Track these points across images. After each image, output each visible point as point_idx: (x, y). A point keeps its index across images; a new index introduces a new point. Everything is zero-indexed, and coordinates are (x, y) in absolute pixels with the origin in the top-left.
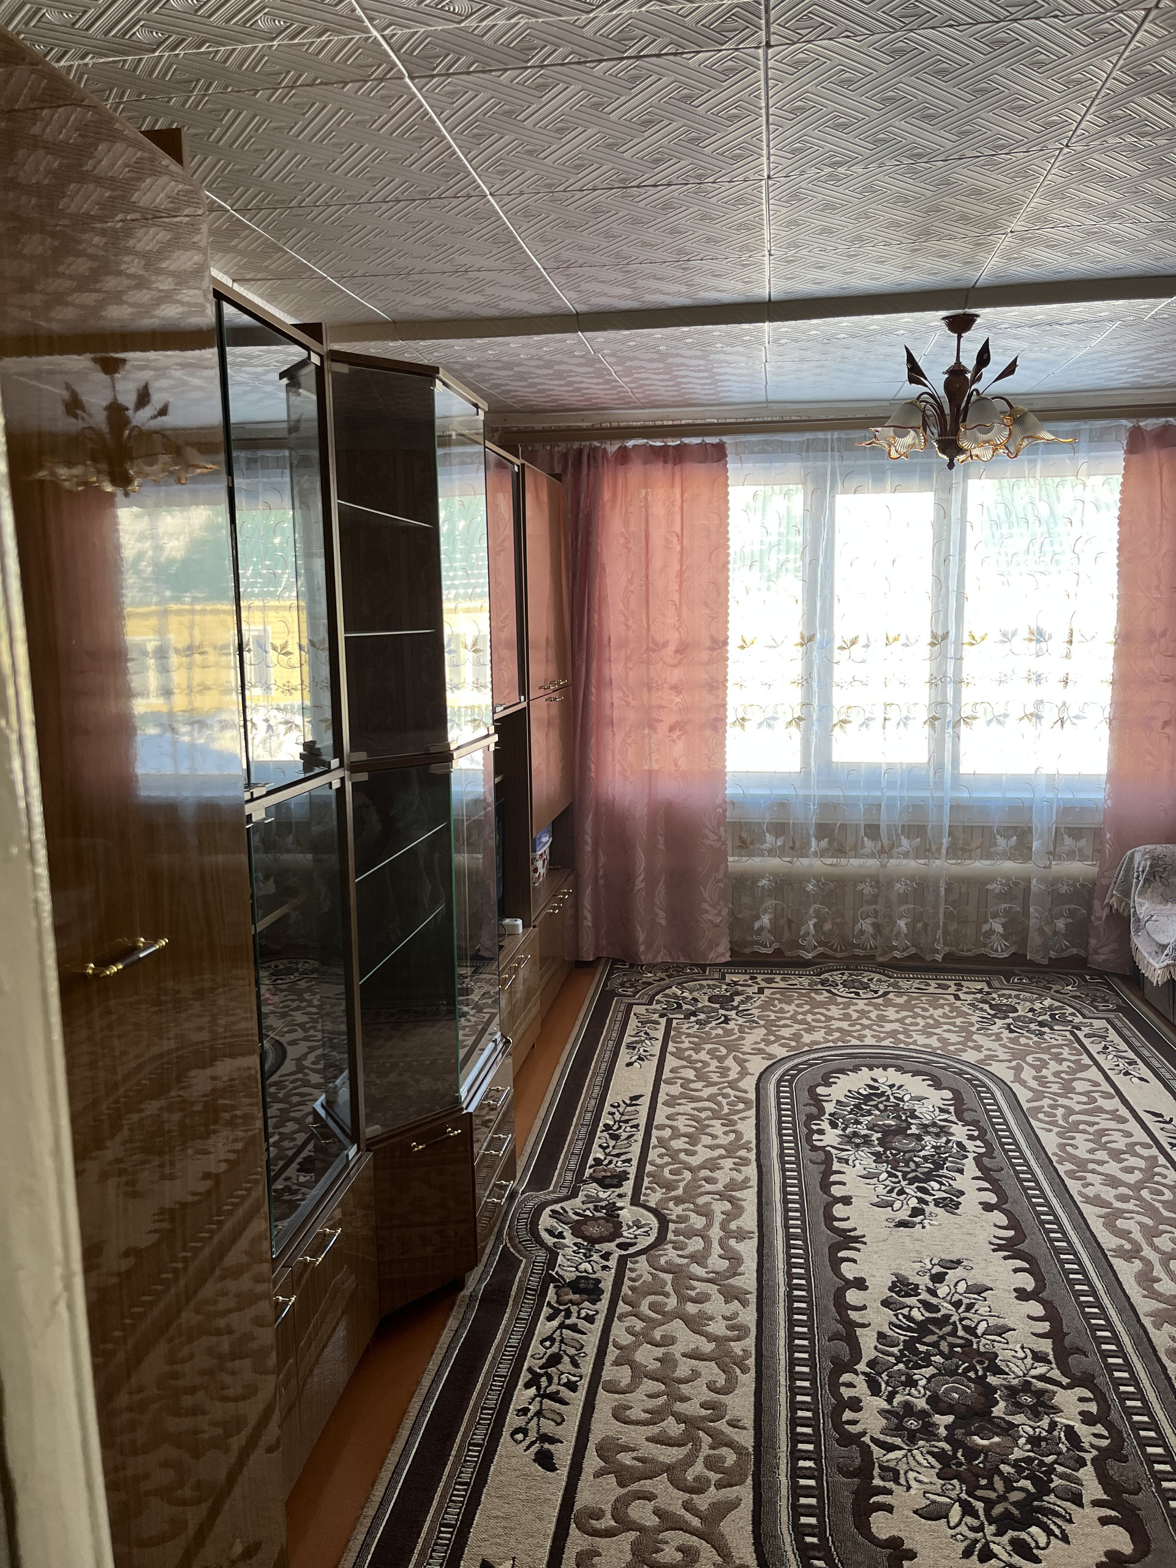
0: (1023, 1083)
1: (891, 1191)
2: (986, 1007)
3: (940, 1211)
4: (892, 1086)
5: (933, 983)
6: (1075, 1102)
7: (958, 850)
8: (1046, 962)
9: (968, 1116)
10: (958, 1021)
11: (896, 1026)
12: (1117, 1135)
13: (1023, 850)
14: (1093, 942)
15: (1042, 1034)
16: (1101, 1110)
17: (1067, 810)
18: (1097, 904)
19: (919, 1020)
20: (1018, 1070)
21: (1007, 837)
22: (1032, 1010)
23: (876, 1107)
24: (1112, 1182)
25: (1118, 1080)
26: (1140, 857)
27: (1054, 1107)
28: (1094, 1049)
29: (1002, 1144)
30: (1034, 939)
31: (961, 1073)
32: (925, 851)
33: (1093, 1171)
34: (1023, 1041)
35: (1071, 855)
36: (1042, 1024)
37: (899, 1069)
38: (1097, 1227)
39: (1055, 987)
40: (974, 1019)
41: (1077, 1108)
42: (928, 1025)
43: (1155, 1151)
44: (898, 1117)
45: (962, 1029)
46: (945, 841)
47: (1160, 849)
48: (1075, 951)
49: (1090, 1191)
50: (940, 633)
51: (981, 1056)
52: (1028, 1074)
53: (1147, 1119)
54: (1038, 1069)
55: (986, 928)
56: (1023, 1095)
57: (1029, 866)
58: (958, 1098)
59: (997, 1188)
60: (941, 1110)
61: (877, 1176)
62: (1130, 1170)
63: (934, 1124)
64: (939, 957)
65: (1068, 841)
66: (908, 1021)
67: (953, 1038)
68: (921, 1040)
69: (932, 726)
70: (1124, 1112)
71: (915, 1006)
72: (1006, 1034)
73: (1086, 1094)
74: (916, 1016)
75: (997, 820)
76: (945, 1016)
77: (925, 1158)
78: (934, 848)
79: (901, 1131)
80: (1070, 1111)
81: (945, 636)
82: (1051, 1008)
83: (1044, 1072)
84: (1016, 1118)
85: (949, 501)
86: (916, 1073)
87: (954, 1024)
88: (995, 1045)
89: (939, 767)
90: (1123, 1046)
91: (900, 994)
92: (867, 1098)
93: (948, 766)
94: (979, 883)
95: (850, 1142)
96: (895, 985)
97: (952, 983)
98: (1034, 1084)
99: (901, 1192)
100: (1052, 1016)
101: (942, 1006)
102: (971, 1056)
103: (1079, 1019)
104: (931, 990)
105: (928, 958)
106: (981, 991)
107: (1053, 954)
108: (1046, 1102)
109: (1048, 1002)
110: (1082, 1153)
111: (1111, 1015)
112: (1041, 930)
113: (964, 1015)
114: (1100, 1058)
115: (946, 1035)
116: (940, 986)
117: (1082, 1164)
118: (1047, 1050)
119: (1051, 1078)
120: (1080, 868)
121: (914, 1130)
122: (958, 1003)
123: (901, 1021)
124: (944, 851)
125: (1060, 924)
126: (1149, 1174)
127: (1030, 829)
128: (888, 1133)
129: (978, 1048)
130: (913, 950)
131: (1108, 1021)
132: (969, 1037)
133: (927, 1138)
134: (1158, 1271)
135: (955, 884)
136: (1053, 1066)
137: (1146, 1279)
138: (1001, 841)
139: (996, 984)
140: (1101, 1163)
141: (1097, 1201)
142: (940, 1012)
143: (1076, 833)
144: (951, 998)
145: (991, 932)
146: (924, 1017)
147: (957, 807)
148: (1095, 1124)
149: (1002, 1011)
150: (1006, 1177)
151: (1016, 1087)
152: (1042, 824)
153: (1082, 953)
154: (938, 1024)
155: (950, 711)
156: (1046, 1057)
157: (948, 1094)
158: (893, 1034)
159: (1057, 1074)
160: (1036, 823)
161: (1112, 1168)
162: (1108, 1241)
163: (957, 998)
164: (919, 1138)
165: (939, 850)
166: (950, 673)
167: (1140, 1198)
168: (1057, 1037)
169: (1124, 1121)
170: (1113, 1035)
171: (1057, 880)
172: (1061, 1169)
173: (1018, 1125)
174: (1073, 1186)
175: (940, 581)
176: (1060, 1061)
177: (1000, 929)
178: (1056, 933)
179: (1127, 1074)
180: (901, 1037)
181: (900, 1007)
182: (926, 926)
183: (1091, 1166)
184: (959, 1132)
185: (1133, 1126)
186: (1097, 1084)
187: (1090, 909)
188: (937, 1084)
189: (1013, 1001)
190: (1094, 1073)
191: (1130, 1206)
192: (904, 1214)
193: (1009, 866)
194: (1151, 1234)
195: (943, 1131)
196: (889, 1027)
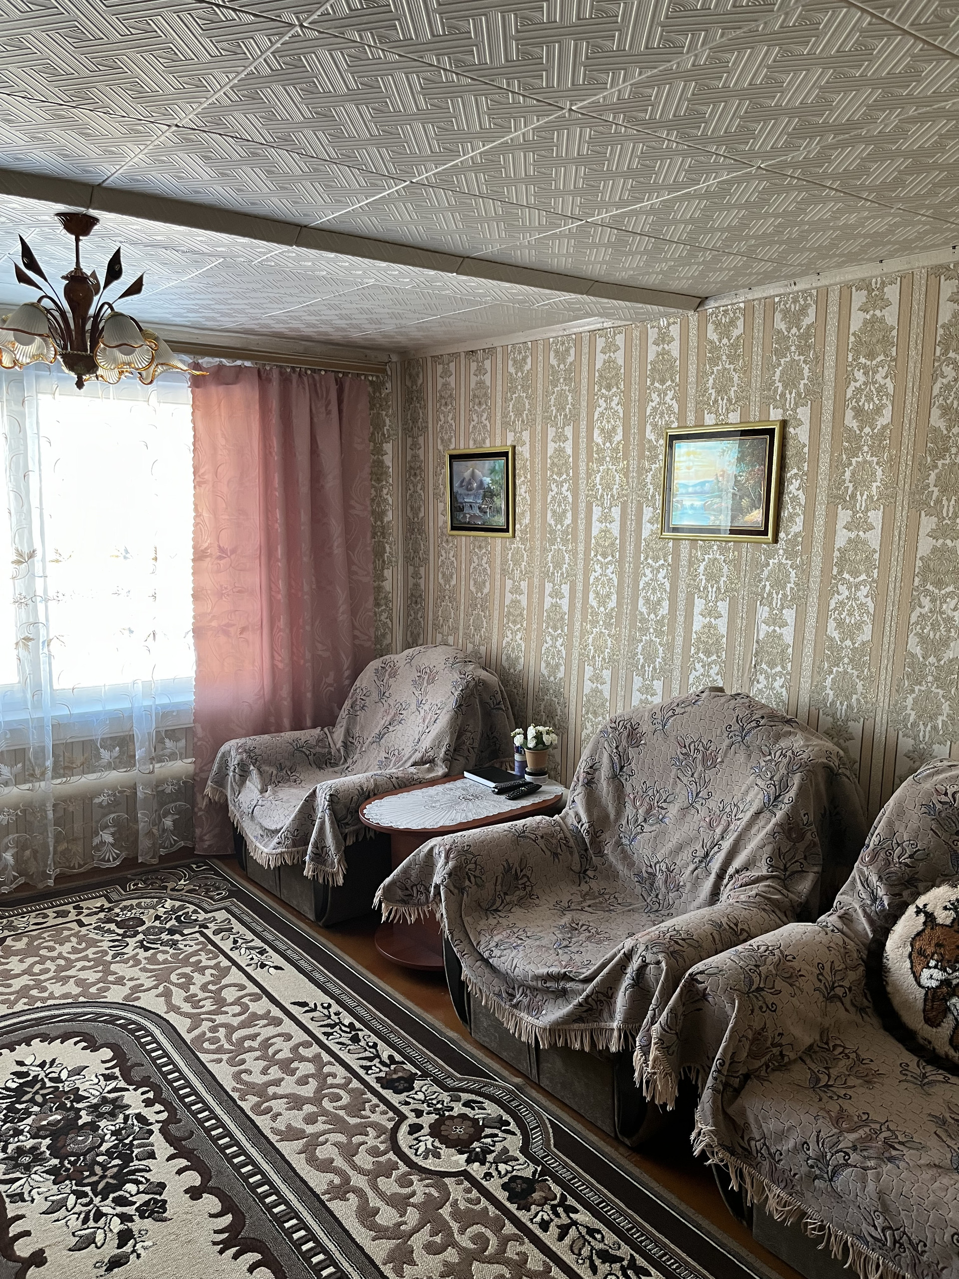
0: (176, 1009)
1: (86, 1220)
2: (113, 926)
3: (148, 1223)
4: (42, 1065)
5: (50, 912)
6: (230, 1016)
7: (63, 769)
8: (155, 861)
9: (136, 1075)
10: (90, 952)
11: (25, 980)
12: (279, 1042)
13: (127, 759)
14: (198, 831)
15: (175, 943)
16: (255, 1017)
17: (165, 714)
18: (199, 798)
19: (49, 964)
20: (167, 994)
21: (110, 749)
22: (157, 918)
23: (32, 1101)
24: (296, 1102)
25: (258, 974)
26: (233, 749)
27: (214, 1029)
28: (226, 946)
29: (182, 1098)
30: (144, 843)
31: (113, 1020)
32: (28, 775)
33: (275, 1097)
34: (161, 957)
35: (172, 757)
36: (171, 932)
37: (46, 1038)
38: (300, 1164)
39: (170, 885)
40: (106, 945)
41: (235, 1022)
42: (60, 969)
43: (316, 1049)
44: (62, 1107)
45: (98, 962)
46: (49, 763)
47: (251, 741)
48: (182, 844)
49: (280, 1124)
50: (26, 551)
51: (126, 991)
52: (178, 997)
53: (296, 1011)
54: (185, 987)
55: (96, 841)
56: (182, 1024)
57: (134, 773)
58: (119, 1056)
59: (197, 1165)
60: (108, 1078)
61: (62, 1204)
62: (303, 1081)
63: (104, 1101)
64: (51, 882)
65: (169, 743)
66: (37, 969)
67: (91, 976)
68: (58, 989)
69: (26, 646)
70: (276, 1012)
71: (39, 947)
72: (142, 954)
73: (237, 1002)
74: (43, 960)
75: (100, 733)
76: (75, 950)
77: (108, 1153)
78: (37, 772)
79: (70, 1126)
80: (231, 1029)
81: (32, 555)
82: (174, 910)
83: (193, 989)
84: (184, 1058)
85: (23, 415)
86: (65, 1038)
87: (85, 958)
88: (135, 972)
89: (37, 689)
90: (249, 936)
91: (18, 937)
92: (19, 1092)
93: (46, 688)
94: (86, 799)
95: (16, 1166)
96: (10, 927)
97: (70, 907)
98: (187, 1008)
99: (99, 1215)
100: (178, 919)
101: (68, 939)
102: (116, 994)
103: (202, 916)
104: (51, 922)
105: (41, 886)
106: (102, 908)
107: (162, 852)
108: (206, 1025)
109: (169, 904)
110: (258, 1079)
111: (227, 903)
112: (150, 834)
113: (93, 943)
114: (234, 955)
115: (83, 975)
116: (59, 914)
117: (261, 1091)
118: (186, 962)
119: (201, 995)
120: (181, 767)
121: (85, 1118)
122: (84, 930)
123: (28, 972)
124: (49, 774)
125: (168, 822)
126: (321, 1077)
127: (132, 737)
128: (57, 1133)
129: (120, 981)
130: (22, 880)
131: (229, 911)
132: (107, 972)
133: (102, 1124)
134: (374, 1201)
135: (62, 803)
136: (198, 978)
137: (367, 1215)
138: (105, 755)
139: (115, 896)
140: (277, 1083)
141: (292, 1134)
142: (67, 947)
143: (172, 734)
144: (74, 925)
145: (103, 843)
146: (53, 959)
147: (58, 726)
148: (253, 1037)
149: (130, 926)
150: (199, 1141)
151: (172, 1017)
152: (143, 732)
153: (189, 844)
154: (70, 964)
155: (43, 631)
156: (187, 970)
157: (107, 1053)
158: (24, 992)
159: (204, 988)
160: (136, 731)
161: (289, 1086)
162: (318, 1181)
163: (81, 924)
164: (93, 1127)
165: (43, 774)
166: (40, 592)
167: (325, 1113)
168: (190, 943)
169: (278, 1022)
170: (237, 926)
171: (160, 782)
172: (246, 1106)
173: (188, 1065)
174: (263, 1122)
175: (21, 495)
176: (202, 970)
177: (109, 839)
178: (164, 830)
179: (263, 966)
180: (34, 992)
181: (24, 954)
182: (35, 852)
183: (271, 1090)
184: (134, 1099)
185: (288, 1026)
186: (242, 987)
187: (193, 804)
188: (93, 1046)
189: (136, 912)
190: (235, 976)
191: (320, 1126)
192: (111, 1250)
193: (115, 776)
194: (348, 1152)
195: (118, 1107)
196: (17, 984)
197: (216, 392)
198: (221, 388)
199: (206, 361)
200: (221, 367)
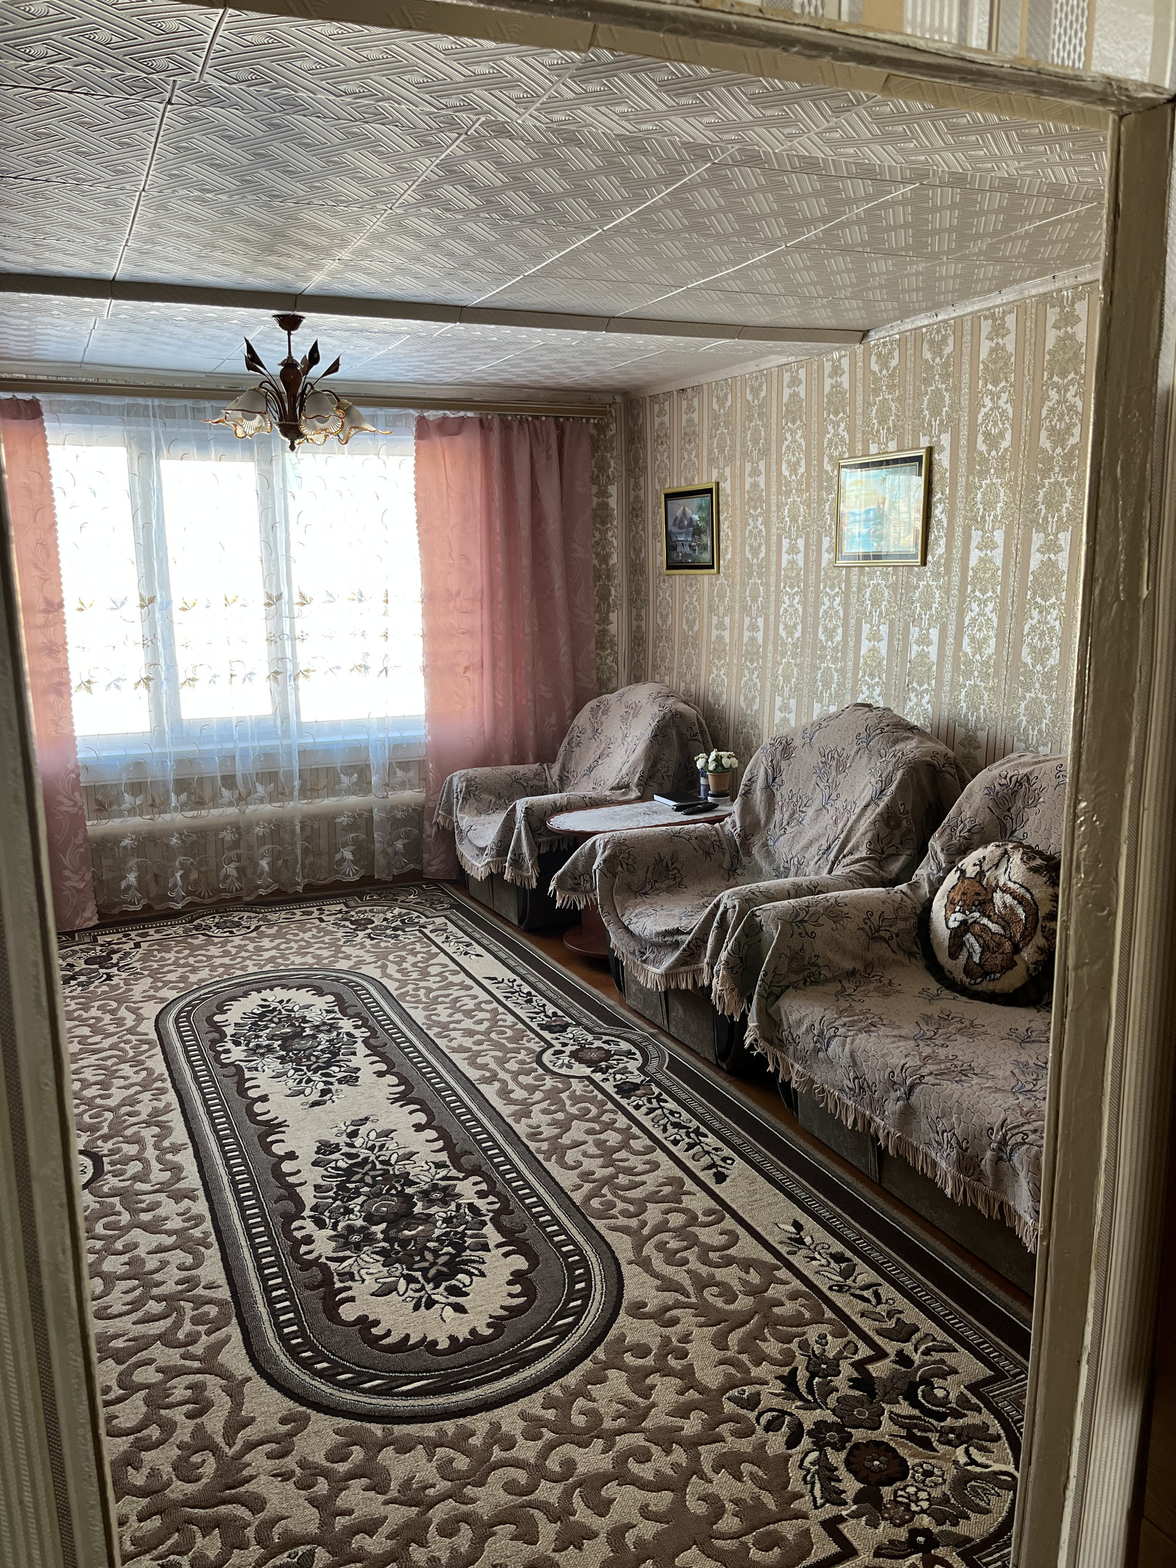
0: (390, 977)
1: (300, 1082)
2: (347, 923)
3: (344, 1087)
4: (281, 1002)
5: (298, 912)
6: (432, 983)
7: (309, 790)
8: (390, 878)
9: (350, 1011)
10: (327, 939)
11: (273, 953)
12: (466, 1000)
13: (363, 785)
14: (426, 856)
15: (397, 936)
16: (452, 984)
17: (396, 747)
18: (426, 823)
19: (292, 944)
20: (384, 967)
21: (350, 775)
22: (385, 919)
23: (271, 1021)
24: (470, 1033)
25: (461, 959)
26: (457, 780)
27: (417, 989)
28: (439, 940)
29: (382, 1026)
30: (380, 861)
31: (338, 979)
32: (279, 794)
33: (454, 1029)
34: (383, 944)
35: (403, 785)
36: (395, 929)
37: (284, 987)
38: (464, 1066)
39: (401, 898)
40: (339, 935)
41: (435, 986)
42: (301, 947)
43: (495, 1005)
44: (293, 1025)
45: (331, 945)
46: (297, 783)
47: (471, 772)
48: (412, 866)
49: (454, 1044)
50: (275, 594)
51: (351, 963)
52: (392, 969)
53: (486, 983)
54: (399, 964)
55: (338, 857)
56: (391, 986)
57: (370, 798)
58: (340, 1000)
59: (385, 1059)
60: (328, 1012)
61: (285, 1074)
62: (480, 1022)
63: (324, 1024)
64: (300, 889)
65: (400, 773)
66: (283, 947)
67: (325, 953)
68: (298, 960)
69: (276, 679)
70: (469, 982)
71: (286, 933)
72: (368, 942)
73: (439, 974)
74: (288, 941)
75: (339, 762)
76: (314, 937)
77: (323, 1051)
78: (287, 791)
79: (298, 1034)
80: (429, 990)
81: (279, 597)
82: (400, 915)
83: (405, 965)
84: (389, 1004)
85: (271, 472)
86: (299, 988)
87: (323, 942)
88: (361, 952)
89: (285, 718)
90: (460, 934)
91: (270, 926)
92: (262, 1016)
93: (293, 716)
94: (329, 819)
95: (255, 1053)
96: (265, 919)
97: (314, 909)
98: (398, 976)
99: (309, 1081)
100: (403, 921)
101: (310, 930)
102: (343, 965)
103: (423, 920)
104: (297, 918)
105: (291, 891)
106: (340, 912)
107: (395, 872)
108: (410, 987)
109: (397, 911)
110: (444, 1018)
111: (447, 913)
112: (384, 852)
113: (331, 933)
114: (445, 946)
115: (319, 952)
116: (304, 913)
117: (445, 1026)
118: (404, 948)
119: (410, 969)
120: (411, 795)
121: (308, 1032)
122: (323, 925)
123: (276, 948)
124: (296, 793)
125: (399, 845)
126: (494, 1021)
127: (368, 766)
128: (286, 1040)
129: (348, 957)
130: (275, 887)
131: (446, 917)
132: (338, 949)
133: (321, 1036)
134: (512, 1085)
135: (310, 822)
136: (411, 959)
137: (505, 1093)
138: (345, 779)
139: (352, 904)
140: (459, 1022)
141: (461, 1049)
142: (309, 934)
143: (405, 766)
144: (317, 922)
145: (343, 859)
146: (296, 941)
147: (303, 753)
148: (448, 996)
149: (361, 924)
150: (391, 1050)
151: (385, 981)
152: (378, 760)
153: (418, 867)
154: (309, 945)
155: (289, 666)
156: (404, 953)
157: (331, 998)
158: (272, 959)
159: (414, 965)
160: (373, 760)
161: (468, 1024)
162: (473, 1074)
163: (322, 920)
164: (314, 1037)
165: (291, 793)
166: (287, 630)
167: (491, 1040)
168: (409, 936)
169: (471, 988)
170: (451, 927)
171: (394, 808)
172: (430, 1033)
173: (392, 1008)
174: (442, 1043)
175: (270, 544)
176: (415, 954)
177: (349, 855)
178: (396, 853)
179: (466, 953)
180: (280, 961)
181: (274, 937)
182: (286, 862)
183: (452, 1026)
184: (346, 1025)
185: (477, 990)
186: (446, 966)
187: (421, 830)
188: (320, 992)
189: (369, 915)
190: (442, 958)
191: (484, 1047)
192: (315, 1097)
193: (353, 800)
194: (502, 1062)
195: (332, 1027)
196: (267, 955)
197: (439, 442)
198: (445, 440)
199: (432, 415)
200: (445, 418)
